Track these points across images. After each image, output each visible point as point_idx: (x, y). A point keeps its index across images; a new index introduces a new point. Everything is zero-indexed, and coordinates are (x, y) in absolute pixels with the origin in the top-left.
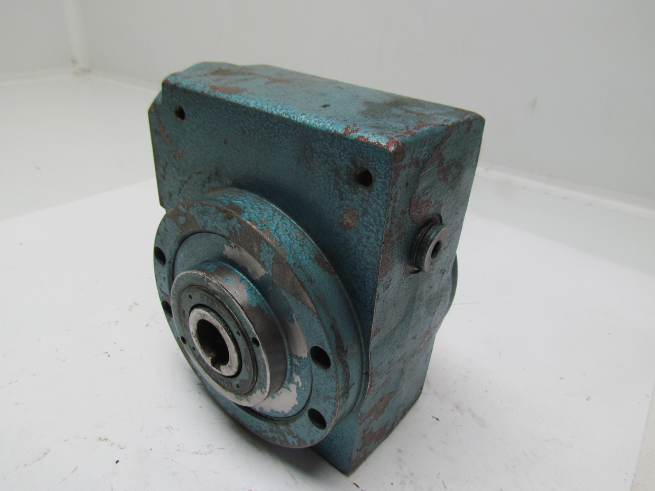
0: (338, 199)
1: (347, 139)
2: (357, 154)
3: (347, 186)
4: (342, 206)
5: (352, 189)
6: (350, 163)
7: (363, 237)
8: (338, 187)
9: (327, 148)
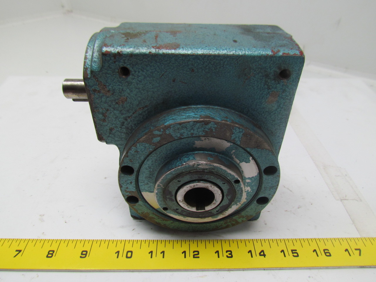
0: (266, 90)
1: (275, 57)
2: (282, 63)
3: (273, 82)
4: (269, 92)
5: (276, 82)
6: (277, 69)
7: (281, 104)
8: (267, 83)
9: (261, 65)
